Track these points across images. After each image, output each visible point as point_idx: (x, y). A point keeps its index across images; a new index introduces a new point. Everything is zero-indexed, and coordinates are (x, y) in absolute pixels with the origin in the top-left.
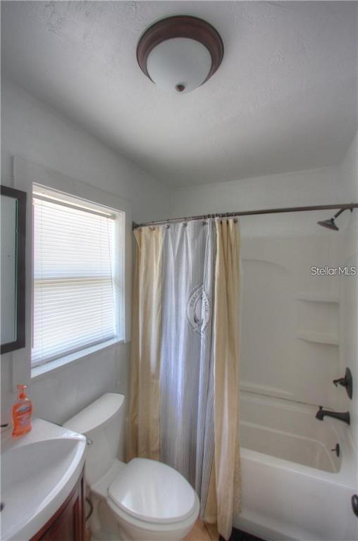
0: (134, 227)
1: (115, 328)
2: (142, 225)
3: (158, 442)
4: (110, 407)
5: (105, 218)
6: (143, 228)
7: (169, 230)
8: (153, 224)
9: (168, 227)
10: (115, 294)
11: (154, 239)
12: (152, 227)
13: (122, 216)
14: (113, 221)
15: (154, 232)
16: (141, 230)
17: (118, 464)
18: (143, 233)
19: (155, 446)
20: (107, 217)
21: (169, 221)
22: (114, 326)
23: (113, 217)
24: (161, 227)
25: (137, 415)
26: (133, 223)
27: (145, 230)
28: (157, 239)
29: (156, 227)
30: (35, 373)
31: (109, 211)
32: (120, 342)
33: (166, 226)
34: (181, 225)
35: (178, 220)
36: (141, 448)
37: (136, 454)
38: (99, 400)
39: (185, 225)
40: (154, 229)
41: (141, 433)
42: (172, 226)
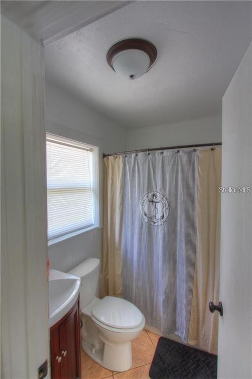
0: (104, 156)
1: (93, 220)
2: (109, 155)
3: (121, 289)
4: (92, 265)
5: (86, 151)
6: (110, 157)
7: (126, 158)
8: (115, 154)
9: (126, 156)
10: (93, 199)
11: (117, 164)
12: (115, 156)
13: (96, 149)
14: (91, 153)
15: (117, 159)
16: (108, 158)
17: (96, 299)
18: (110, 160)
19: (119, 291)
20: (88, 150)
21: (126, 153)
22: (93, 218)
23: (91, 150)
24: (121, 157)
25: (108, 273)
26: (103, 154)
27: (111, 158)
28: (118, 164)
29: (118, 156)
30: (50, 243)
31: (88, 147)
32: (96, 228)
33: (124, 155)
34: (134, 155)
35: (132, 152)
36: (111, 292)
37: (108, 294)
38: (84, 262)
39: (137, 155)
40: (117, 157)
41: (110, 283)
42: (128, 155)
